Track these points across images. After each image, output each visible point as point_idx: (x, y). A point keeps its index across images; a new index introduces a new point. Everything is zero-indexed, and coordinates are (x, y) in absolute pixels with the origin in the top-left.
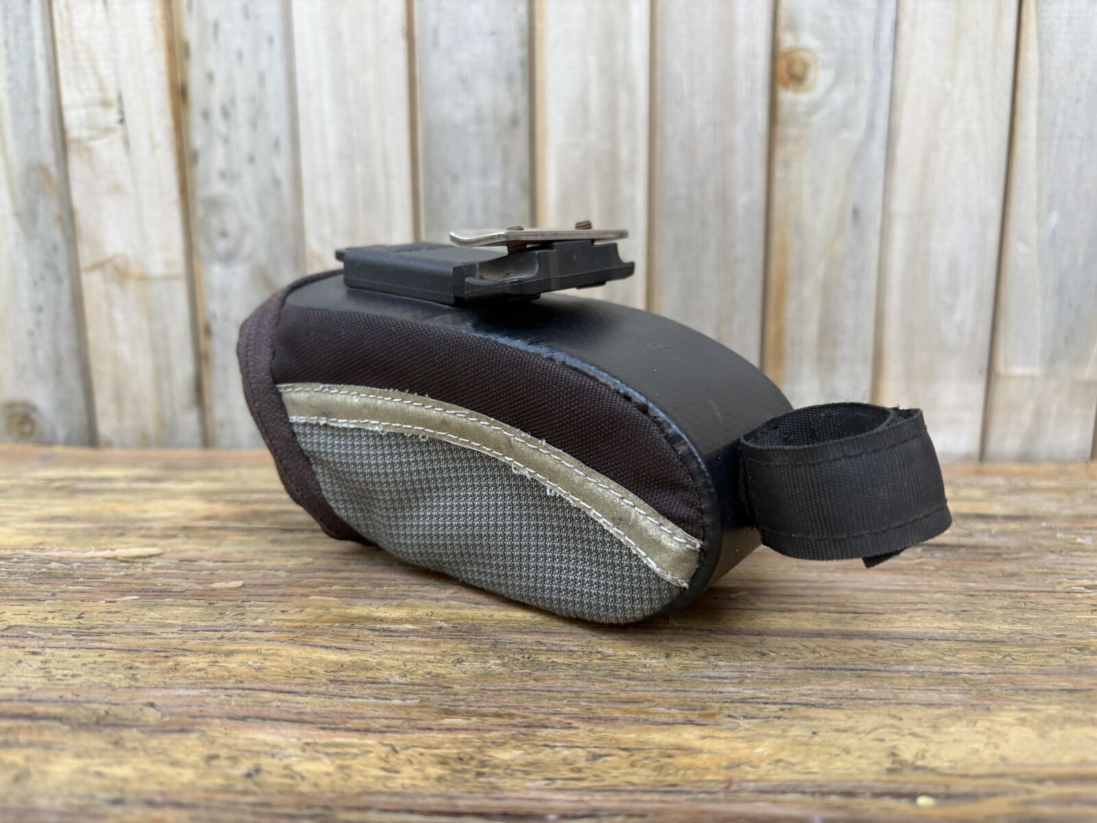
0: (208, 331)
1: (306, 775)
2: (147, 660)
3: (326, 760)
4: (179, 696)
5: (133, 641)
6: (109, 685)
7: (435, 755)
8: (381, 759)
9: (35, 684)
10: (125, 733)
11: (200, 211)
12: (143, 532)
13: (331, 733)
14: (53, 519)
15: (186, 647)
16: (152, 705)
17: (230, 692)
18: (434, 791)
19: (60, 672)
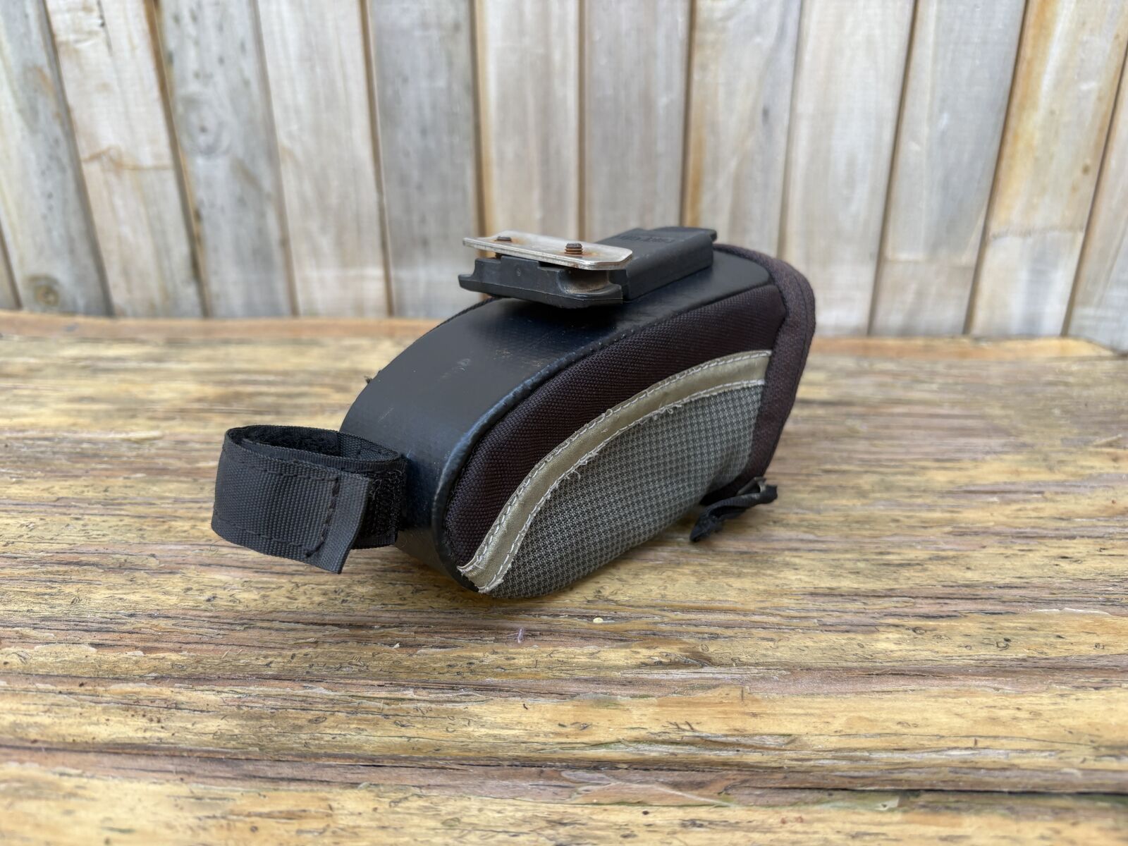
0: (198, 216)
1: (242, 600)
2: (151, 524)
3: (255, 592)
4: (170, 550)
5: (142, 510)
6: (127, 542)
7: (321, 589)
8: (288, 591)
9: (79, 541)
10: (137, 574)
11: (180, 109)
12: (150, 414)
13: (261, 575)
14: (81, 399)
15: (177, 514)
16: (153, 556)
17: (202, 548)
18: (315, 611)
19: (95, 532)
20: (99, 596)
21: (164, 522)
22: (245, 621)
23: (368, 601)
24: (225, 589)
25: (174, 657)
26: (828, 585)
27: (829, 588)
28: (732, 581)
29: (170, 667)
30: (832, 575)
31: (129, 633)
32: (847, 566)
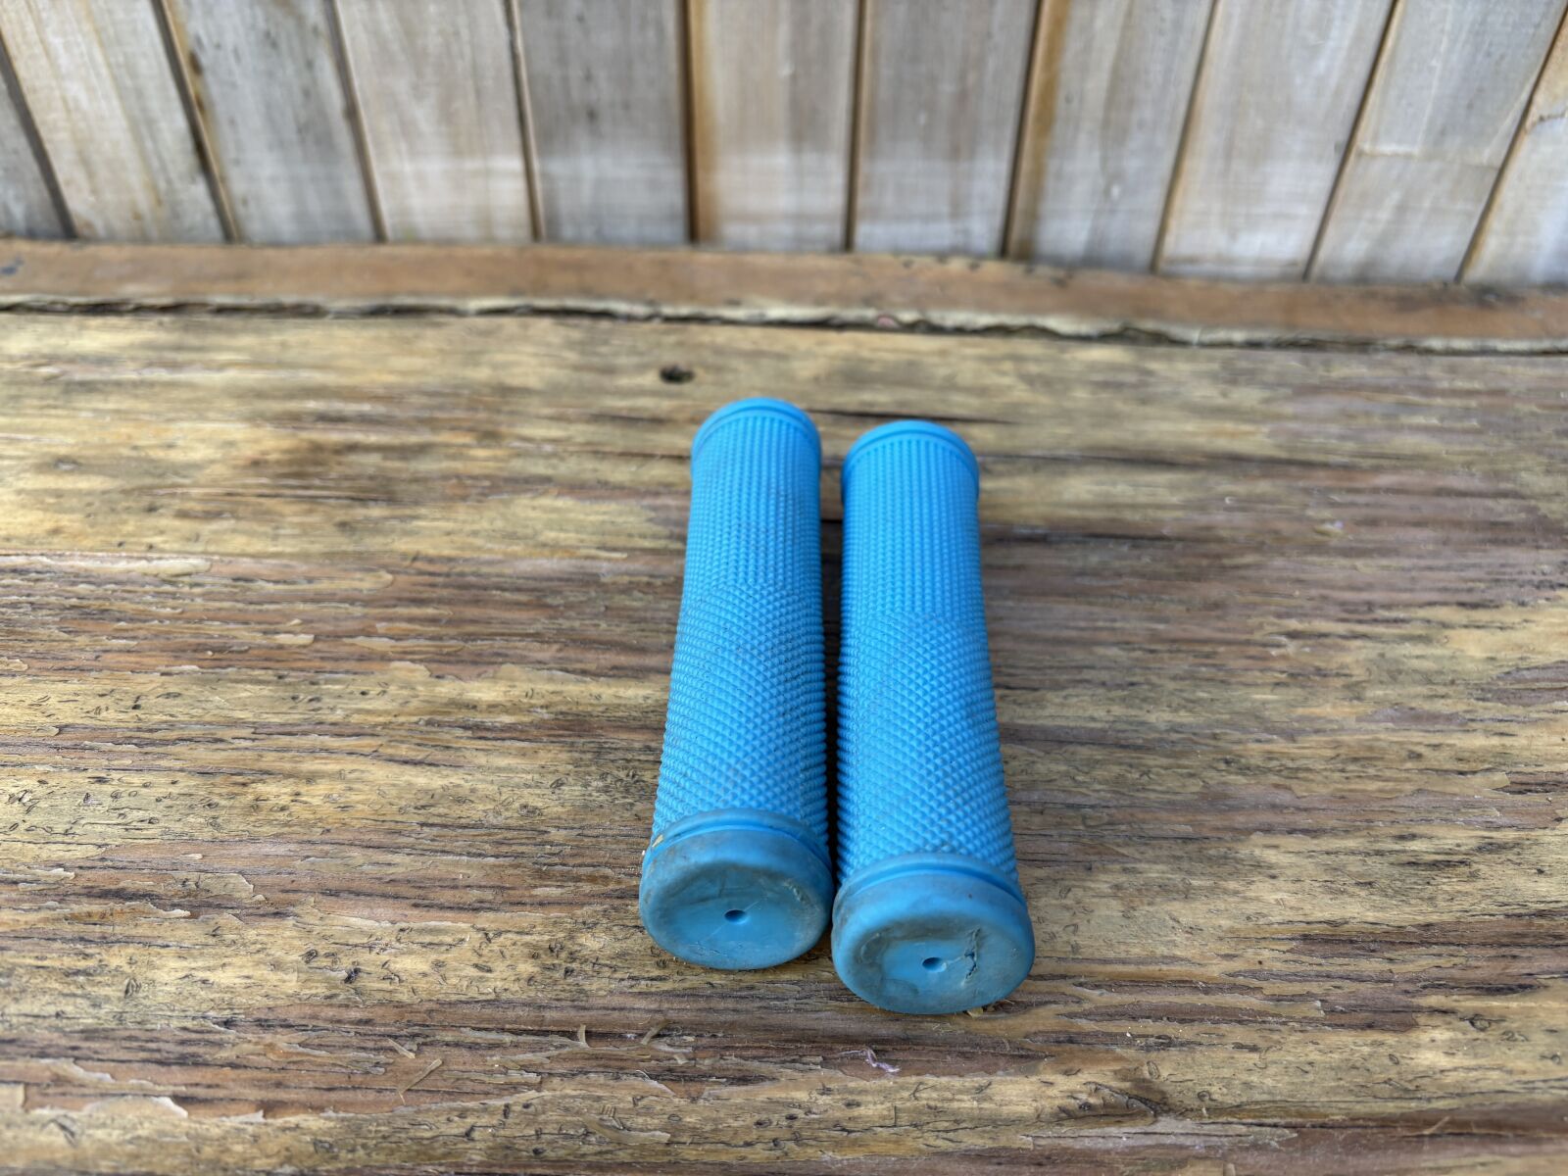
1: (404, 976)
2: (224, 790)
3: (422, 955)
4: (267, 856)
5: (205, 755)
6: (192, 838)
8: (475, 951)
9: (113, 836)
10: (221, 919)
12: (178, 502)
13: (423, 913)
15: (263, 766)
17: (318, 849)
18: (524, 998)
19: (135, 814)
20: (167, 973)
21: (244, 785)
22: (416, 1030)
23: (607, 972)
24: (371, 948)
25: (312, 1122)
26: (1327, 915)
27: (1328, 922)
28: (1177, 907)
29: (312, 1149)
30: (1331, 891)
31: (233, 1066)
32: (1352, 869)
